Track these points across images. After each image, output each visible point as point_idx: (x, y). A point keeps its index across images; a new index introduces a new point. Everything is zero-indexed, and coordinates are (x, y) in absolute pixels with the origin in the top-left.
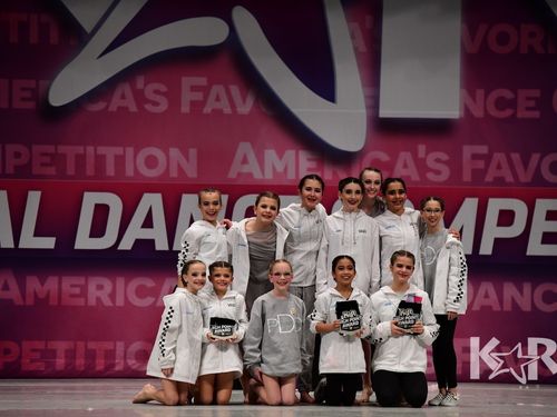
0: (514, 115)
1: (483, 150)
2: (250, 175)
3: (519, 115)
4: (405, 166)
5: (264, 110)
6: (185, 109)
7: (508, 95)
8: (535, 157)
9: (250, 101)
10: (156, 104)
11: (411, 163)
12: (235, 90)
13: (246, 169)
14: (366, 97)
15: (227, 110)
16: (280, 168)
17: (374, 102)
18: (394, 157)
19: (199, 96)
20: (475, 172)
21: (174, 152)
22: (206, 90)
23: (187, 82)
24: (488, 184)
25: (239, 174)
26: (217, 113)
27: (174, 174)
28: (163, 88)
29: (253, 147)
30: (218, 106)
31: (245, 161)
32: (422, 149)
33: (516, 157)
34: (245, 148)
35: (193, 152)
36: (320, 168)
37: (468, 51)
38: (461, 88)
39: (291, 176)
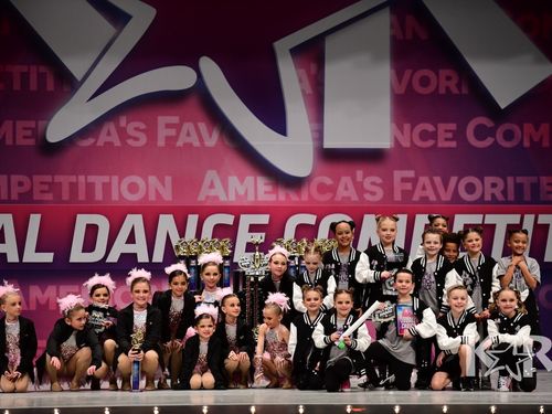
0: (436, 144)
1: (410, 174)
2: (216, 198)
3: (440, 145)
4: (346, 189)
5: (227, 143)
6: (161, 143)
7: (431, 128)
8: (454, 180)
9: (216, 135)
10: (136, 139)
11: (350, 185)
12: (203, 127)
13: (213, 193)
14: (312, 131)
15: (197, 144)
16: (242, 192)
17: (319, 135)
18: (337, 180)
19: (172, 132)
20: (404, 192)
21: (153, 180)
22: (178, 127)
23: (162, 120)
24: (415, 203)
25: (207, 197)
26: (189, 146)
27: (152, 197)
28: (143, 126)
29: (218, 172)
30: (188, 140)
31: (212, 186)
32: (359, 174)
33: (437, 180)
34: (211, 175)
35: (168, 179)
36: (275, 191)
37: (397, 92)
38: (391, 122)
39: (251, 198)
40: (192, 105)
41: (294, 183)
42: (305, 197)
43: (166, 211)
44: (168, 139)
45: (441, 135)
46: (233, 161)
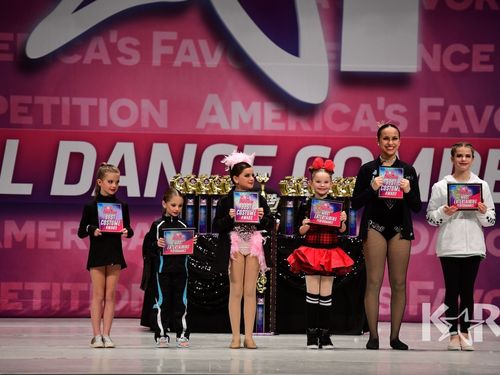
0: (470, 68)
1: (439, 102)
2: (217, 125)
3: (474, 69)
4: (365, 117)
5: (231, 63)
6: (156, 62)
7: (463, 49)
8: (489, 109)
9: (218, 54)
10: (128, 57)
11: (370, 114)
12: (204, 44)
13: (213, 120)
14: (329, 52)
15: (196, 64)
16: (246, 120)
17: (336, 56)
18: (355, 108)
19: (169, 50)
20: (430, 123)
21: (146, 104)
22: (176, 45)
23: (158, 36)
24: (444, 135)
25: (208, 125)
26: (187, 66)
27: (145, 124)
28: (135, 42)
29: (220, 97)
30: (187, 59)
31: (213, 112)
32: (381, 101)
33: (470, 109)
34: (212, 100)
35: (163, 103)
36: (284, 119)
37: (427, 8)
38: (419, 42)
39: (257, 126)
40: (193, 18)
41: (306, 110)
42: (318, 126)
43: (161, 139)
44: (164, 57)
45: (477, 58)
46: (236, 83)
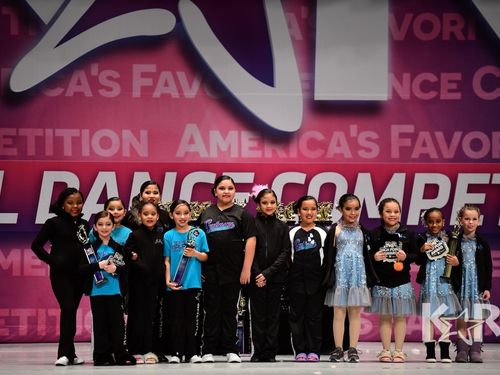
0: (438, 96)
1: (409, 129)
2: (196, 154)
3: (443, 97)
4: (339, 145)
5: (208, 93)
6: (136, 93)
7: (432, 78)
8: (457, 135)
9: (196, 85)
10: (109, 89)
11: (343, 141)
12: (182, 76)
13: (192, 149)
14: (302, 81)
15: (175, 95)
16: (224, 148)
17: (310, 86)
18: (329, 136)
19: (149, 82)
20: (402, 149)
21: (127, 134)
22: (155, 77)
23: (138, 69)
24: (414, 160)
25: (187, 153)
26: (166, 97)
27: (126, 153)
28: (116, 75)
29: (199, 127)
30: (166, 91)
31: (192, 141)
32: (353, 129)
33: (439, 135)
34: (191, 130)
35: (144, 133)
36: (261, 147)
37: (396, 38)
38: (389, 72)
39: (234, 154)
40: (171, 52)
41: (281, 138)
42: (293, 153)
43: (142, 168)
44: (144, 89)
45: (445, 86)
46: (213, 112)
